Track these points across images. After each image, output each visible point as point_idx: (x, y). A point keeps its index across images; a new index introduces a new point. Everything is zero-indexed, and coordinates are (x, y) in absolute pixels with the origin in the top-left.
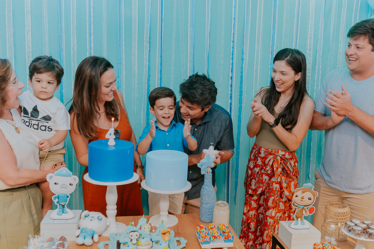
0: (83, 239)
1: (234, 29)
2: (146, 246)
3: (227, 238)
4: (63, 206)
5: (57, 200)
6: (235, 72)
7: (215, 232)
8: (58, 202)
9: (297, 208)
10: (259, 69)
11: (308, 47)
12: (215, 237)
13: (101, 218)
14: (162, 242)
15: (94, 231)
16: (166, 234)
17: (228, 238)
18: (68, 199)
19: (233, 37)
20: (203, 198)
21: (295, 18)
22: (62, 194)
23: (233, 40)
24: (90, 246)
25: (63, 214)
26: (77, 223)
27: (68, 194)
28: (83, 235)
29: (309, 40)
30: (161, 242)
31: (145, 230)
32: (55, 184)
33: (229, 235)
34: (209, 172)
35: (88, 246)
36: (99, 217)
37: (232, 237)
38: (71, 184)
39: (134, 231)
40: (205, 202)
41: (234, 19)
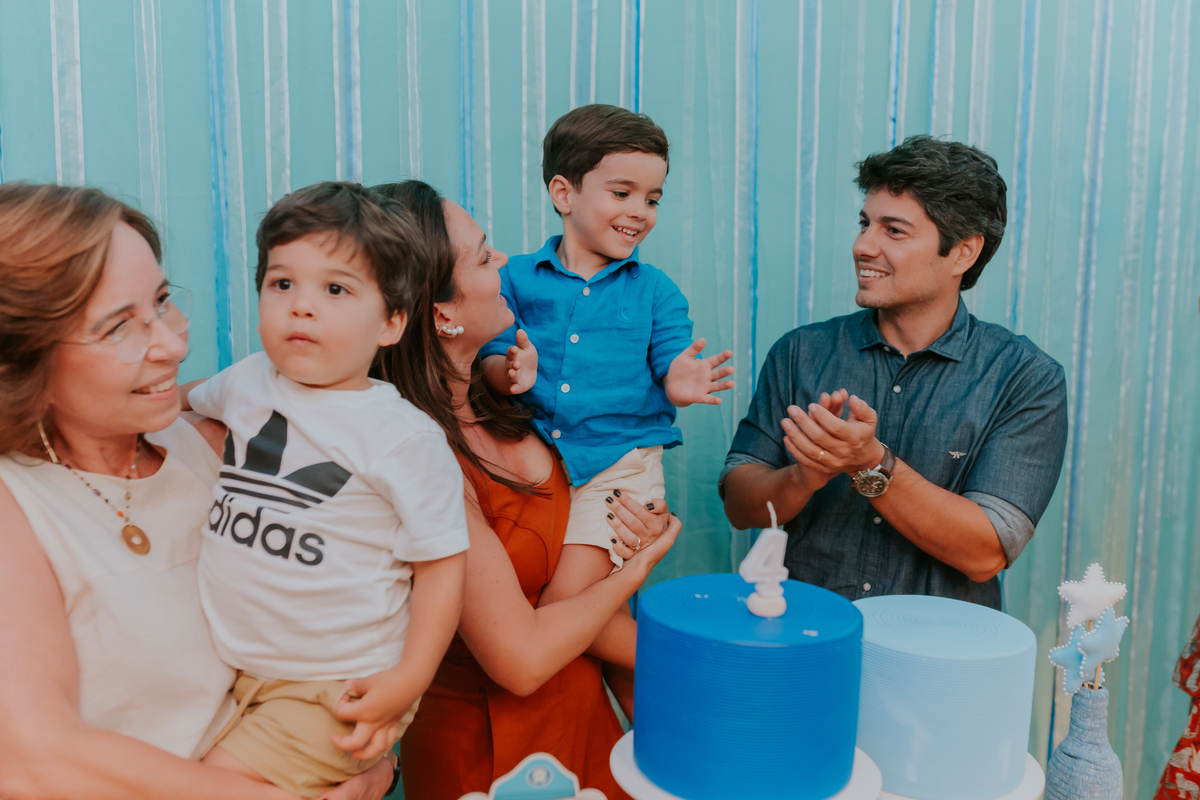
19: (896, 103)
21: (1095, 34)
23: (896, 114)
34: (1096, 685)
41: (898, 32)
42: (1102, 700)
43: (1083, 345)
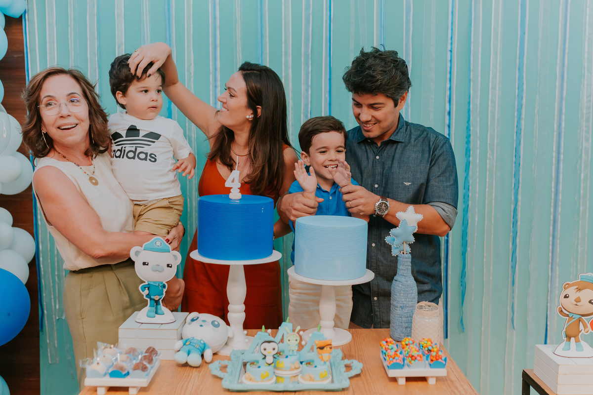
0: (187, 355)
1: (452, 29)
2: (291, 370)
3: (434, 359)
4: (157, 302)
5: (147, 292)
6: (454, 102)
7: (413, 349)
8: (148, 294)
9: (568, 318)
10: (497, 98)
11: (586, 56)
12: (412, 356)
13: (219, 323)
14: (317, 362)
15: (204, 344)
16: (325, 348)
17: (437, 360)
18: (165, 290)
19: (451, 44)
20: (396, 297)
21: (561, 7)
22: (154, 282)
23: (451, 48)
24: (196, 367)
25: (156, 315)
26: (177, 330)
27: (164, 283)
28: (187, 348)
29: (586, 44)
30: (315, 364)
31: (289, 343)
32: (144, 264)
33: (438, 355)
34: (405, 253)
35: (194, 367)
36: (215, 321)
37: (443, 358)
38: (170, 265)
39: (269, 342)
40: (399, 305)
41: (452, 13)
42: (406, 258)
43: (559, 153)
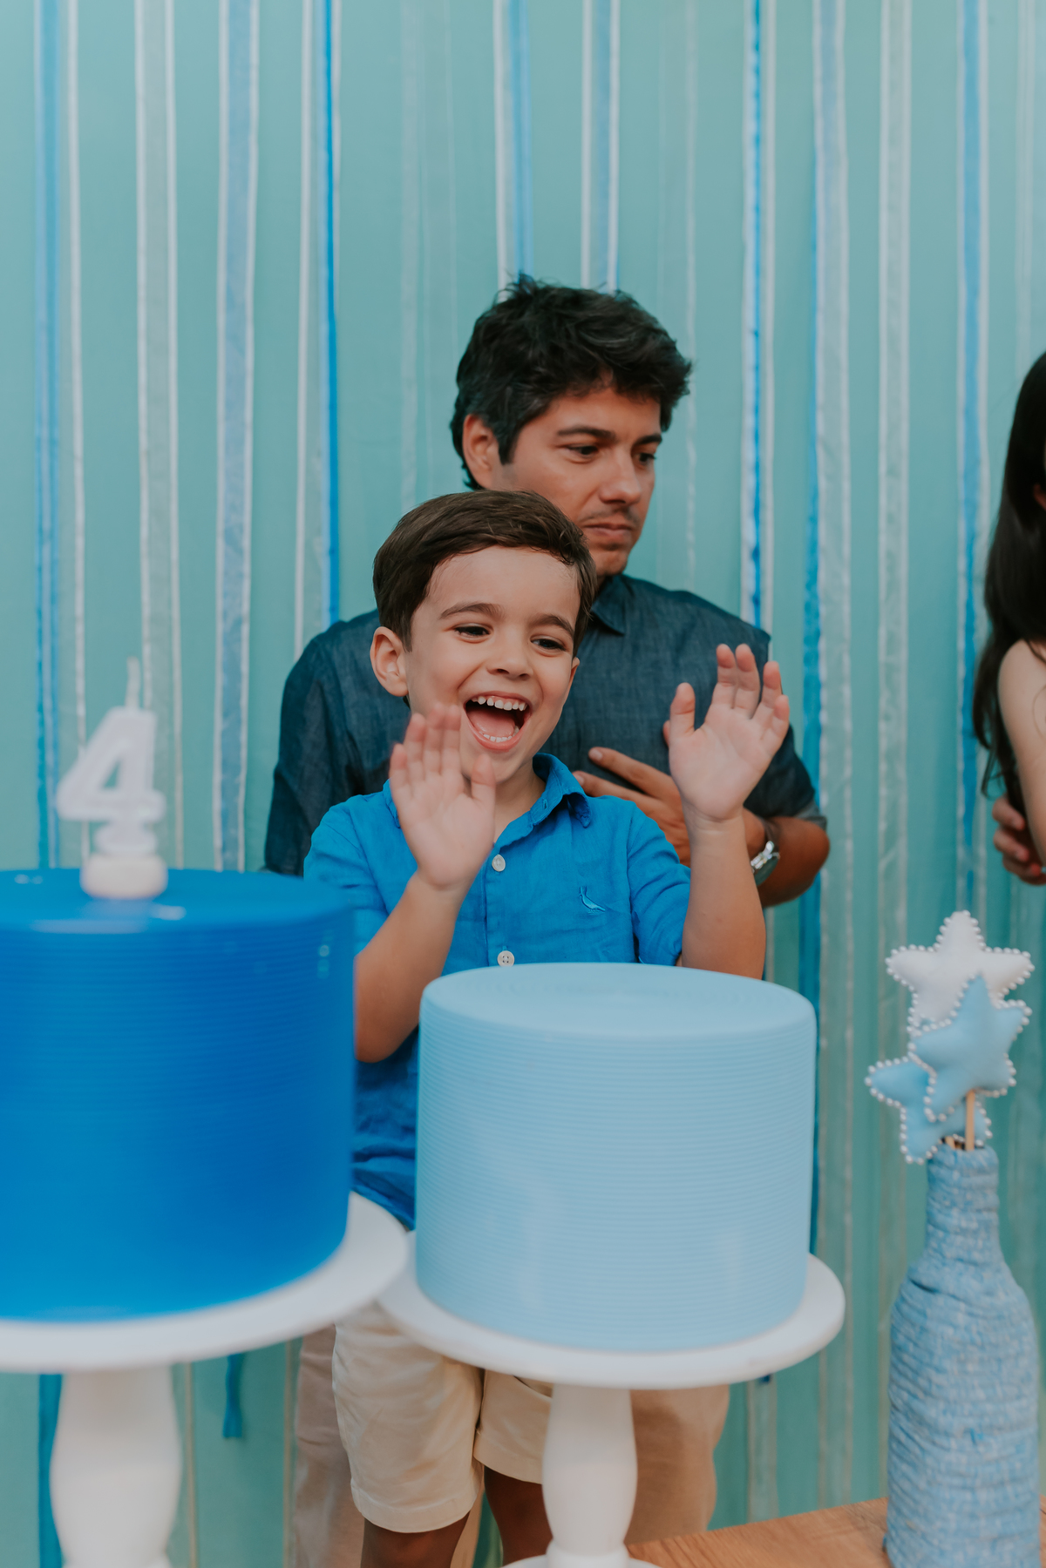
6: (771, 515)
23: (758, 324)
34: (969, 1142)
40: (957, 1424)
42: (981, 1171)
